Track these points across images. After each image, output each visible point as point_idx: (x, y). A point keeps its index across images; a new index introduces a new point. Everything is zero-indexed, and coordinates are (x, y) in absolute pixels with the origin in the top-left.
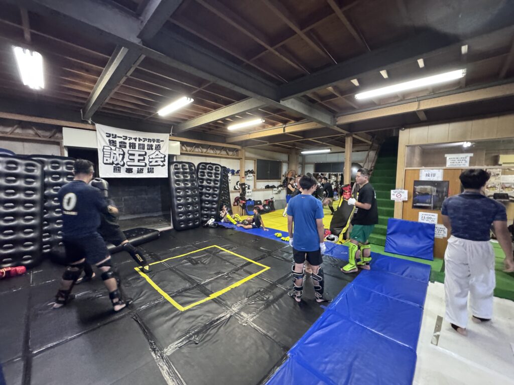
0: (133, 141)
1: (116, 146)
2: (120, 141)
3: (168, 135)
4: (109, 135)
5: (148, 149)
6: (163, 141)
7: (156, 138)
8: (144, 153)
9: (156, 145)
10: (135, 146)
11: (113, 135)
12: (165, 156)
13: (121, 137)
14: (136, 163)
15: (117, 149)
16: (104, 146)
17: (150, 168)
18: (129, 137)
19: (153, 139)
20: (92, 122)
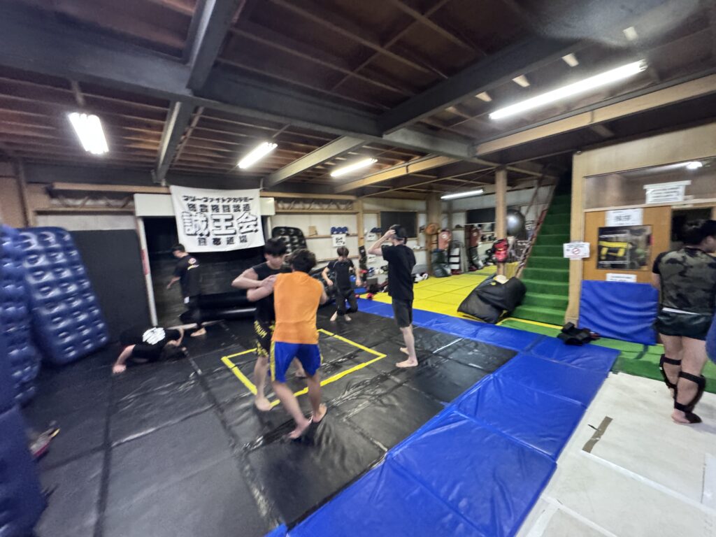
1: (196, 211)
2: (200, 204)
3: (258, 190)
4: (187, 198)
5: (235, 211)
7: (243, 196)
8: (230, 217)
9: (244, 205)
10: (219, 209)
11: (191, 197)
12: (257, 219)
14: (223, 231)
15: (199, 214)
16: (183, 212)
17: (243, 236)
18: (210, 199)
19: (239, 198)
20: (166, 184)
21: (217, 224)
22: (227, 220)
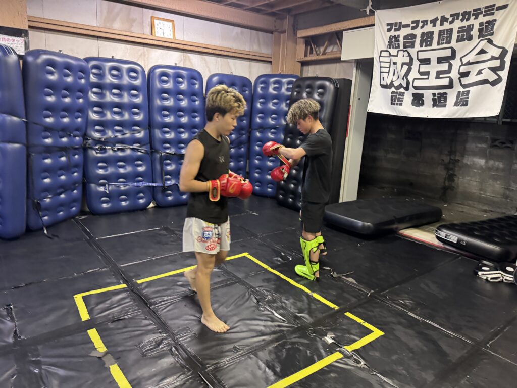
0: (429, 28)
1: (399, 47)
2: (405, 34)
4: (390, 26)
5: (458, 41)
7: (482, 5)
8: (448, 53)
9: (481, 24)
10: (432, 39)
11: (396, 24)
12: (504, 52)
13: (408, 26)
14: (433, 81)
15: (401, 53)
16: (381, 51)
17: (463, 92)
18: (422, 22)
19: (474, 10)
20: (370, 11)
21: (424, 68)
22: (440, 60)
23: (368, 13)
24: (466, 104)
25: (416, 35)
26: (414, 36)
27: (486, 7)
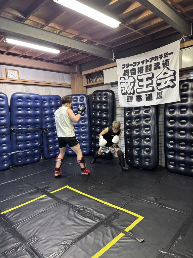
0: (141, 65)
1: (129, 75)
3: (179, 41)
6: (172, 53)
7: (163, 53)
8: (150, 75)
9: (163, 61)
10: (143, 70)
11: (126, 64)
12: (175, 73)
13: (131, 65)
14: (145, 89)
15: (130, 78)
16: (121, 78)
17: (160, 93)
18: (138, 63)
19: (159, 56)
20: (114, 60)
21: (141, 83)
22: (148, 79)
23: (113, 61)
24: (162, 98)
25: (136, 69)
26: (135, 69)
27: (164, 54)
